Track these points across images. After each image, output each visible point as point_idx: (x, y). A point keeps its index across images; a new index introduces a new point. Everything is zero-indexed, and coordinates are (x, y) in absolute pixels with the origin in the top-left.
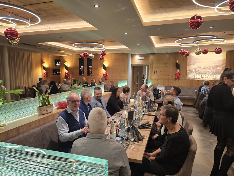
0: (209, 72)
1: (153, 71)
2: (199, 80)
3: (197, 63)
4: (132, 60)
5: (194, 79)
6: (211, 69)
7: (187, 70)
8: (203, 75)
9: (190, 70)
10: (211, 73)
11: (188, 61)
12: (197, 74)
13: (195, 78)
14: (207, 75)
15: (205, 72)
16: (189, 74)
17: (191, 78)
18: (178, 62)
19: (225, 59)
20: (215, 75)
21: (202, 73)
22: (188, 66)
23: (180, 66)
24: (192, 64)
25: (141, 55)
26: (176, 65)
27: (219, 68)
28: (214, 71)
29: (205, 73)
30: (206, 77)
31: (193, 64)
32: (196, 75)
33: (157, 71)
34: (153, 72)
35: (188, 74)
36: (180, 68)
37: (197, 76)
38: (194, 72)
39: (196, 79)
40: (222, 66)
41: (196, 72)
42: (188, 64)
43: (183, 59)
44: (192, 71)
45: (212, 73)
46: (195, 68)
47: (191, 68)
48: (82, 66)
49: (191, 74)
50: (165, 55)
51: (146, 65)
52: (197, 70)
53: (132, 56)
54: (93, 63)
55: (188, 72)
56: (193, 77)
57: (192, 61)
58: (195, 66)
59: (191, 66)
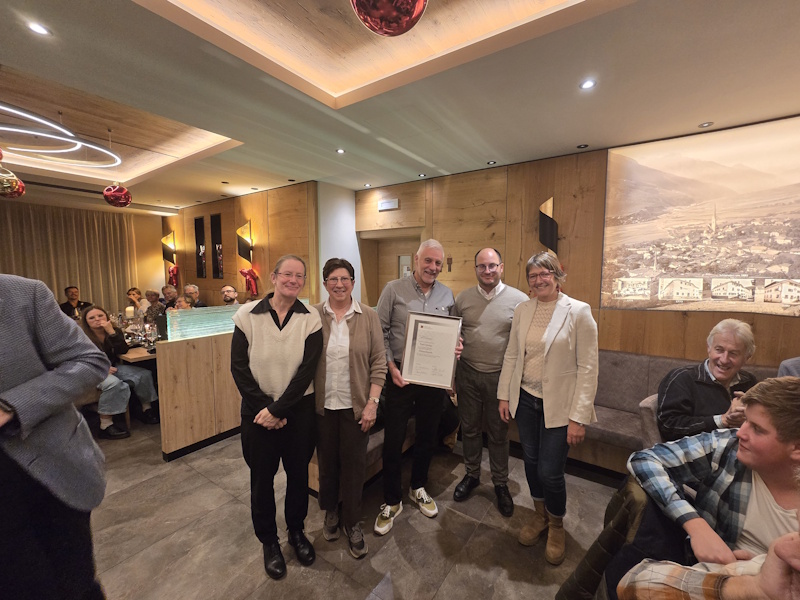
0: (759, 260)
2: (685, 313)
3: (675, 210)
5: (655, 303)
6: (781, 241)
7: (607, 249)
8: (715, 282)
9: (623, 252)
10: (775, 269)
11: (610, 202)
12: (676, 273)
13: (660, 296)
14: (748, 282)
15: (733, 262)
16: (621, 275)
17: (631, 299)
18: (548, 208)
21: (714, 270)
22: (609, 231)
23: (561, 231)
24: (636, 216)
26: (537, 224)
29: (733, 270)
30: (737, 291)
31: (647, 216)
32: (664, 282)
33: (450, 261)
35: (612, 278)
36: (562, 245)
37: (676, 289)
38: (650, 262)
39: (664, 302)
41: (665, 265)
42: (609, 215)
43: (581, 188)
44: (641, 258)
45: (785, 269)
46: (655, 237)
47: (629, 242)
48: (202, 245)
49: (628, 276)
50: (487, 178)
51: (411, 233)
52: (676, 250)
53: (359, 196)
54: (224, 233)
55: (612, 264)
56: (643, 295)
57: (635, 196)
58: (661, 227)
59: (630, 229)
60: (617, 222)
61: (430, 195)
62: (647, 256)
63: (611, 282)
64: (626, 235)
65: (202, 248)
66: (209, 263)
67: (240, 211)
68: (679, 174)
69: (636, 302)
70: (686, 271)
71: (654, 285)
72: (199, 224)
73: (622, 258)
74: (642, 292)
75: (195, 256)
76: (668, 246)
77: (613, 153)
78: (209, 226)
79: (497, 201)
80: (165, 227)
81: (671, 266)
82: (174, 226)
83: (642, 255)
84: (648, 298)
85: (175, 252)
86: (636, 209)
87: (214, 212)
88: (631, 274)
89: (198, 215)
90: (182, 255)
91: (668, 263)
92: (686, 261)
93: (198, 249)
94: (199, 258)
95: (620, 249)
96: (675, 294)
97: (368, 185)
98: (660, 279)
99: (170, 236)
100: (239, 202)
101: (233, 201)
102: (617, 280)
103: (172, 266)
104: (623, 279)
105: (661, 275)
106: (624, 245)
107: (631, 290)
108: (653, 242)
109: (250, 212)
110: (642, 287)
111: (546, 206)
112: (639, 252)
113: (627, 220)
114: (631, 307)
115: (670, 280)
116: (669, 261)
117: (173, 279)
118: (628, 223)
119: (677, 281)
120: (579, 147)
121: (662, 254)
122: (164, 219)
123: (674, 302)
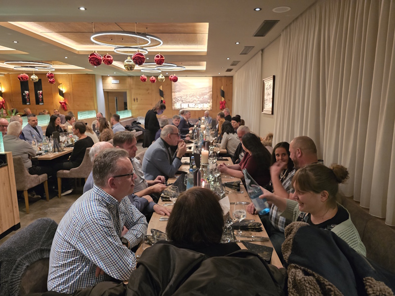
0: (196, 100)
1: (133, 98)
3: (183, 91)
4: (103, 84)
6: (198, 97)
8: (190, 105)
9: (175, 98)
11: (173, 88)
12: (184, 103)
13: (182, 107)
14: (194, 104)
15: (192, 101)
17: (177, 108)
18: (161, 88)
19: (212, 86)
20: (202, 104)
21: (189, 102)
22: (173, 94)
23: (164, 93)
25: (116, 77)
26: (159, 92)
27: (207, 97)
28: (201, 99)
29: (192, 102)
30: (193, 106)
31: (179, 91)
32: (182, 104)
33: (137, 99)
34: (133, 100)
35: (174, 103)
36: (164, 96)
37: (184, 106)
38: (180, 101)
40: (208, 94)
41: (182, 101)
42: (173, 91)
44: (178, 100)
45: (199, 102)
46: (181, 96)
49: (177, 103)
57: (177, 87)
58: (181, 94)
59: (176, 94)
60: (174, 92)
64: (176, 95)
68: (184, 84)
73: (175, 100)
76: (183, 97)
86: (177, 90)
92: (185, 100)
110: (179, 105)
113: (176, 92)
121: (182, 99)
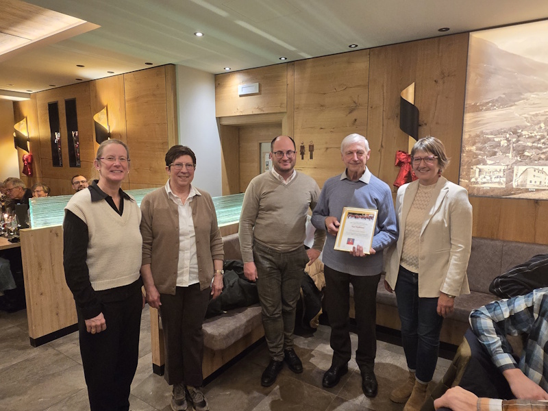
2: (537, 202)
5: (509, 190)
7: (466, 136)
9: (481, 139)
11: (470, 87)
12: (530, 161)
13: (515, 184)
16: (478, 163)
17: (487, 186)
18: (409, 95)
22: (469, 118)
23: (422, 118)
24: (494, 102)
26: (398, 111)
31: (505, 102)
35: (470, 164)
37: (530, 178)
38: (505, 151)
39: (518, 190)
41: (520, 152)
42: (469, 102)
43: (443, 73)
44: (498, 145)
46: (511, 124)
47: (487, 129)
48: (58, 132)
49: (485, 164)
50: (349, 62)
51: (273, 119)
52: (531, 137)
53: (218, 80)
54: (79, 119)
55: (470, 151)
56: (499, 183)
57: (494, 82)
58: (517, 114)
59: (488, 115)
60: (476, 109)
61: (291, 79)
62: (504, 143)
63: (469, 169)
64: (485, 122)
65: (57, 136)
66: (65, 150)
67: (96, 96)
68: (538, 59)
69: (493, 190)
70: (540, 159)
71: (510, 172)
72: (53, 109)
73: (479, 145)
74: (498, 180)
75: (50, 143)
76: (524, 133)
77: (475, 36)
78: (64, 111)
79: (359, 86)
80: (17, 113)
81: (526, 153)
82: (27, 111)
83: (499, 142)
84: (504, 186)
85: (29, 140)
87: (69, 97)
88: (489, 162)
89: (52, 100)
90: (37, 143)
91: (524, 151)
92: (540, 148)
93: (53, 137)
94: (55, 146)
95: (478, 136)
96: (528, 182)
97: (227, 69)
98: (515, 167)
99: (23, 122)
100: (94, 86)
101: (88, 84)
102: (474, 167)
103: (26, 154)
104: (481, 166)
105: (516, 163)
106: (482, 132)
107: (488, 178)
108: (510, 130)
109: (107, 97)
110: (498, 174)
111: (407, 92)
112: (496, 140)
113: (487, 106)
114: (488, 195)
115: (524, 168)
116: (524, 149)
117: (28, 168)
118: (486, 110)
119: (531, 169)
120: (441, 30)
121: (518, 141)
122: (15, 104)
123: (527, 191)
